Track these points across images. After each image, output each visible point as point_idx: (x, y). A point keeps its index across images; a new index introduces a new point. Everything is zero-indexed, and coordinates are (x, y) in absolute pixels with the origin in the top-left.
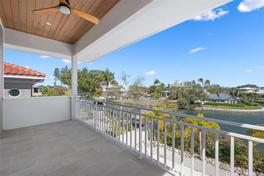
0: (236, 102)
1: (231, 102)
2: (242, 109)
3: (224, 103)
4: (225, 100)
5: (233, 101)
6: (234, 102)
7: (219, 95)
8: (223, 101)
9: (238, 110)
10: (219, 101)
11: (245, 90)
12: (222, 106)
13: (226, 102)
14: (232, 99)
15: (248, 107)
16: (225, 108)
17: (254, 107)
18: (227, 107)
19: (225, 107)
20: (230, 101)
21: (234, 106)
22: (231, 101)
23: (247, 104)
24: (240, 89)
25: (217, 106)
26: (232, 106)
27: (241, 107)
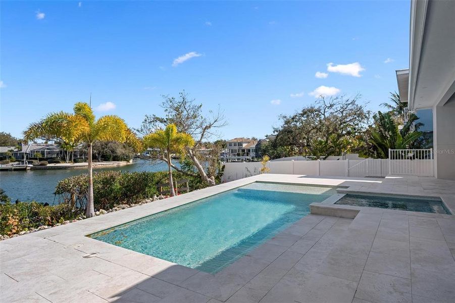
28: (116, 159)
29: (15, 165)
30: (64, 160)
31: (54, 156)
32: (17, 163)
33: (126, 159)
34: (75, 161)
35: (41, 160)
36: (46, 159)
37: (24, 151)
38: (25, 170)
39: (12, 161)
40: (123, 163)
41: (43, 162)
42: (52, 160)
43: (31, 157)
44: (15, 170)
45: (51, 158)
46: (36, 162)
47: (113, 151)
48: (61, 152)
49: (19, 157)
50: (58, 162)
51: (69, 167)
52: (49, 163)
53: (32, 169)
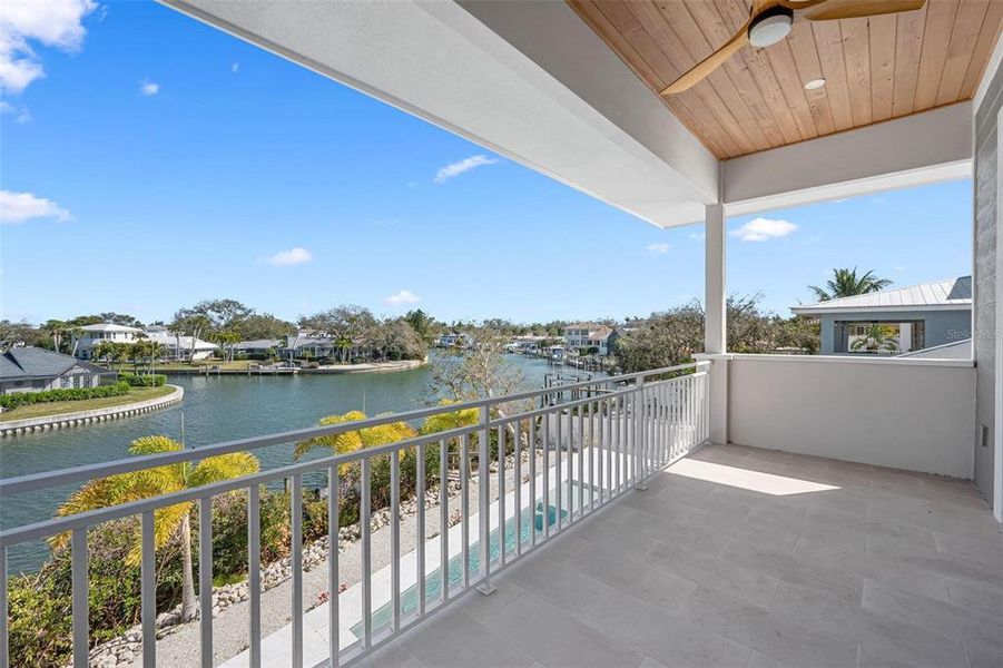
0: (95, 381)
1: (76, 382)
2: (124, 402)
3: (48, 389)
4: (51, 379)
5: (82, 378)
6: (88, 383)
7: (18, 359)
8: (39, 382)
9: (115, 410)
10: (19, 384)
11: (101, 334)
12: (42, 405)
13: (57, 385)
14: (81, 370)
15: (142, 392)
16: (58, 412)
17: (155, 390)
18: (69, 405)
19: (59, 406)
20: (71, 379)
21: (94, 397)
22: (77, 377)
23: (132, 382)
24: (84, 328)
25: (13, 408)
26: (87, 398)
27: (120, 398)
28: (405, 357)
29: (279, 367)
30: (339, 360)
31: (326, 354)
32: (282, 363)
33: (418, 357)
34: (353, 362)
35: (311, 360)
36: (317, 359)
37: (290, 347)
38: (291, 374)
39: (276, 361)
40: (414, 364)
41: (312, 363)
42: (324, 361)
43: (298, 357)
44: (280, 374)
45: (323, 357)
46: (305, 363)
47: (402, 348)
48: (335, 349)
49: (285, 356)
50: (331, 364)
51: (345, 371)
52: (321, 364)
53: (300, 373)
